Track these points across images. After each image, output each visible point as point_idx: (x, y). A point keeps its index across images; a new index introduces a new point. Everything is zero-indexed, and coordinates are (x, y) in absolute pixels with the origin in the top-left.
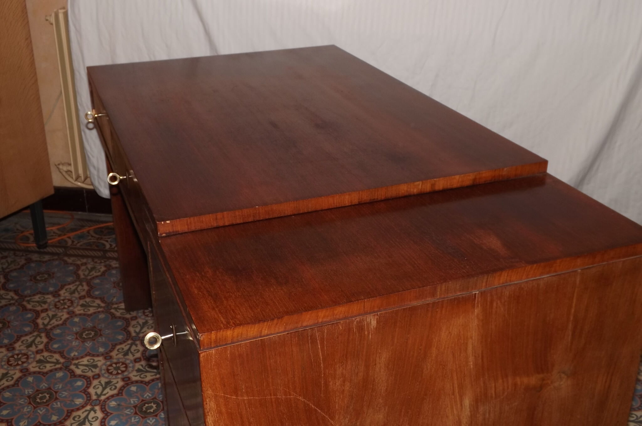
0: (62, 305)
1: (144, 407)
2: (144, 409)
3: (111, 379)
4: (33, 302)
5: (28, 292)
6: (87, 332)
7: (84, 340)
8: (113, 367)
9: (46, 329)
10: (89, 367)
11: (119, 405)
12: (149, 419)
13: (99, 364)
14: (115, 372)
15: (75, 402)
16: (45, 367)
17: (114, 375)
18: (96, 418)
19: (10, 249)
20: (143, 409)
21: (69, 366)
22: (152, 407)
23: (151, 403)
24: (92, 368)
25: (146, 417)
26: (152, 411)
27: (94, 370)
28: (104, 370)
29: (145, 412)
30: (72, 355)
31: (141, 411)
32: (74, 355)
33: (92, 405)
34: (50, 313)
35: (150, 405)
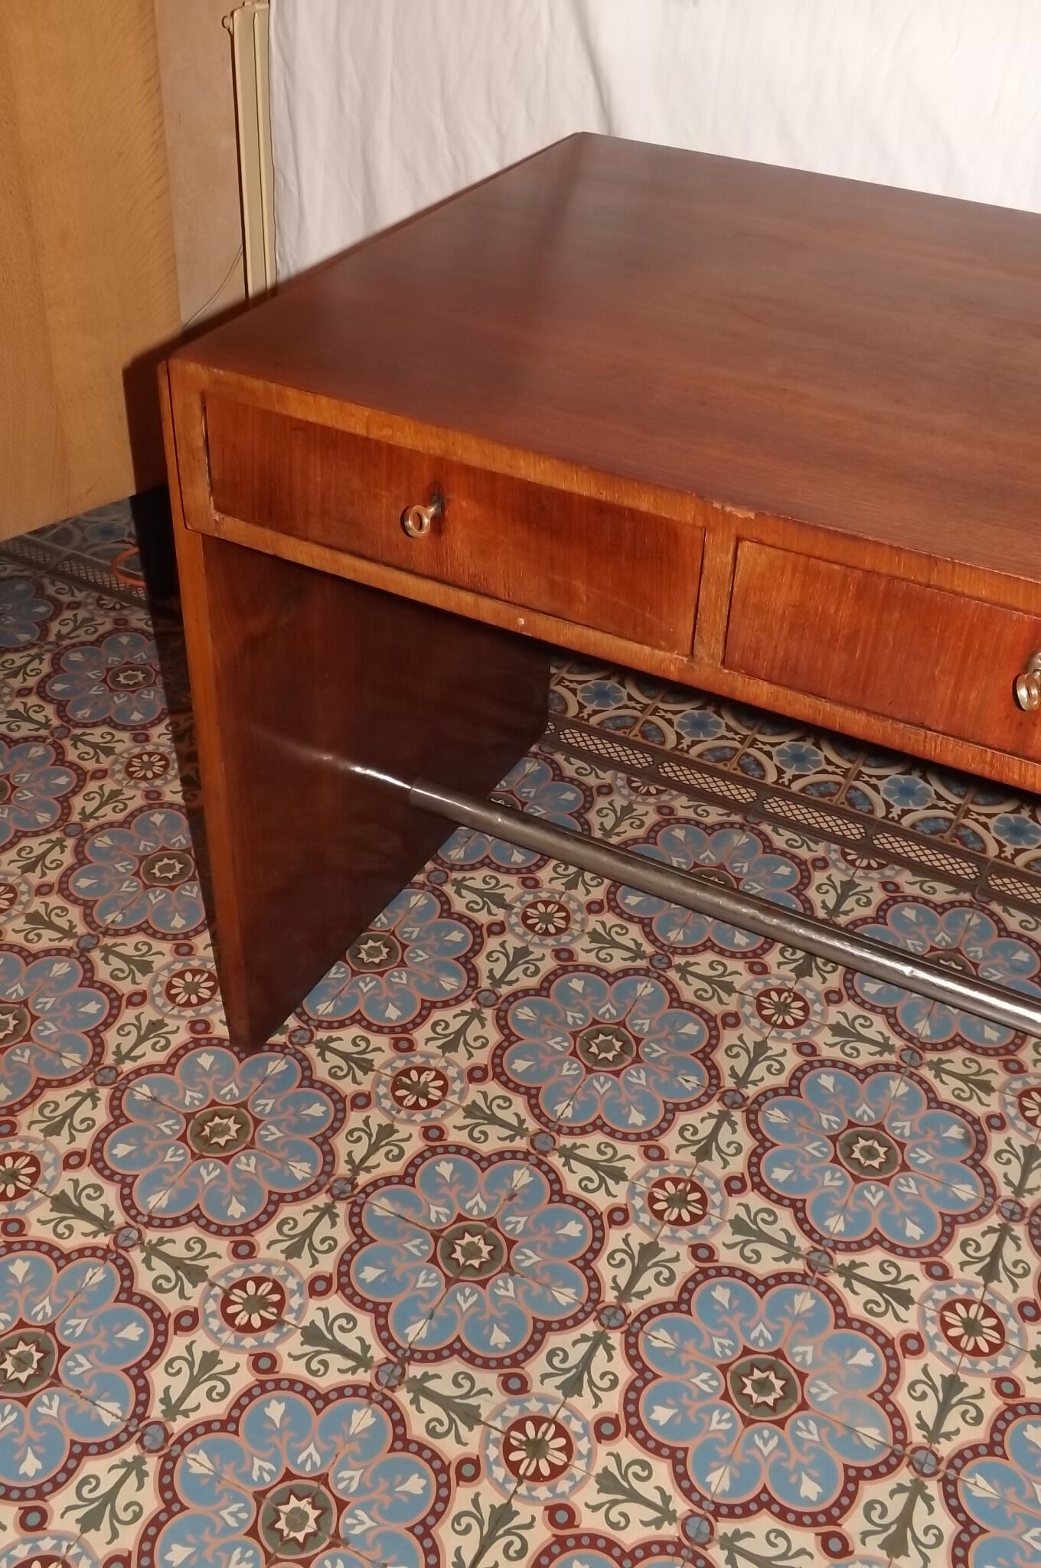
0: (142, 768)
1: (210, 1124)
2: (207, 1131)
3: (166, 1015)
4: (86, 743)
5: (84, 714)
6: (166, 861)
7: (150, 882)
8: (184, 979)
9: (83, 829)
10: (132, 967)
11: (154, 1099)
12: (206, 1167)
13: (158, 962)
14: (182, 999)
15: (63, 1060)
16: (39, 936)
17: (179, 1005)
18: (90, 1122)
19: (94, 586)
20: (204, 1130)
21: (89, 951)
22: (225, 1130)
23: (229, 1117)
24: (136, 972)
25: (202, 1157)
26: (222, 1141)
27: (139, 976)
28: (161, 983)
29: (207, 1140)
30: (109, 918)
31: (197, 1135)
32: (113, 922)
33: (96, 1083)
34: (109, 785)
35: (225, 1121)
